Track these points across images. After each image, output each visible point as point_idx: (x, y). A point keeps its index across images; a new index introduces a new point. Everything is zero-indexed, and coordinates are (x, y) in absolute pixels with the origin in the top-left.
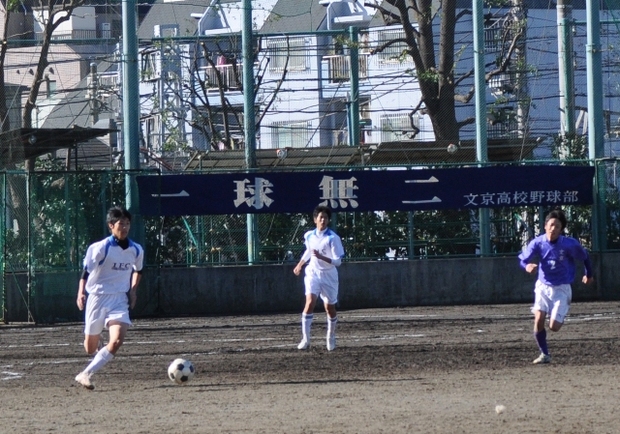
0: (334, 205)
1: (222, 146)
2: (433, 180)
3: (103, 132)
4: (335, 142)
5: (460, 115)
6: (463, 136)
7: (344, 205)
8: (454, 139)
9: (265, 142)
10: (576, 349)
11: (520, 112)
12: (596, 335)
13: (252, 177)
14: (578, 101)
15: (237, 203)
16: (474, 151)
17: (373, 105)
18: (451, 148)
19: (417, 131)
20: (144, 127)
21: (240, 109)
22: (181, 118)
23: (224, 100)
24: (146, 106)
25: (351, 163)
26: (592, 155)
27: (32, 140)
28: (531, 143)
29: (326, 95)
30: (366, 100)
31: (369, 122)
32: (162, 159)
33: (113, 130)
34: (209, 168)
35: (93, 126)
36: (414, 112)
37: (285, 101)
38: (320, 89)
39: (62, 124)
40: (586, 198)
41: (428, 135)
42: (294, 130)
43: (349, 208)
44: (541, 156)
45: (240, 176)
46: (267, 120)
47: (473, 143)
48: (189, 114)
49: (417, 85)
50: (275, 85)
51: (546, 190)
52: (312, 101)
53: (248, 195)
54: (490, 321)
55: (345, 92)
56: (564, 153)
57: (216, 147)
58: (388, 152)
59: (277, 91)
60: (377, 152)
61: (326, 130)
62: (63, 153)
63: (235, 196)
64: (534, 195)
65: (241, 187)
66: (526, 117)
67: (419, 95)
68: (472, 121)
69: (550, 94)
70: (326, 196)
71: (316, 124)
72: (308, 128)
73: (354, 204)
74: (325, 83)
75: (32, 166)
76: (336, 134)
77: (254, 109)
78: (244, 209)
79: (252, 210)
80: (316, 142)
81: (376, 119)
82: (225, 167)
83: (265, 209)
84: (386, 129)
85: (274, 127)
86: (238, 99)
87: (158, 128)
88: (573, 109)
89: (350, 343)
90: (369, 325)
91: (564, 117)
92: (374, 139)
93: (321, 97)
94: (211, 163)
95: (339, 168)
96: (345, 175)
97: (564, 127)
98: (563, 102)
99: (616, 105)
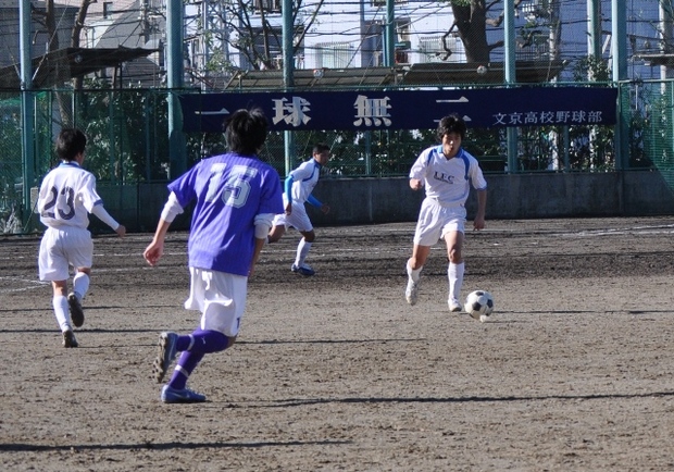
0: (368, 123)
1: (262, 67)
2: (463, 99)
3: (149, 52)
4: (376, 63)
5: (491, 38)
6: (493, 57)
7: (378, 123)
8: (484, 60)
9: (309, 62)
10: (581, 262)
11: (551, 36)
12: (604, 249)
13: (289, 96)
14: (604, 26)
15: (276, 120)
16: (503, 72)
17: (411, 29)
18: (481, 69)
19: (449, 53)
20: (190, 48)
21: (278, 31)
22: (225, 39)
23: (265, 22)
24: (192, 28)
25: (386, 83)
26: (615, 78)
27: (79, 59)
28: (558, 67)
29: (367, 18)
30: (405, 23)
31: (408, 44)
32: (206, 78)
33: (161, 49)
34: (249, 87)
35: (144, 47)
36: (447, 34)
37: (324, 24)
38: (362, 13)
39: (113, 44)
40: (609, 118)
41: (461, 57)
42: (336, 51)
43: (383, 126)
44: (567, 78)
45: (279, 95)
46: (309, 41)
47: (502, 65)
48: (234, 36)
49: (450, 9)
50: (314, 8)
51: (571, 111)
52: (354, 23)
53: (286, 113)
54: (510, 235)
55: (382, 16)
56: (590, 76)
57: (257, 67)
58: (423, 73)
59: (316, 13)
60: (410, 72)
61: (367, 51)
62: (110, 71)
63: (273, 114)
64: (560, 115)
65: (279, 105)
66: (558, 41)
67: (452, 19)
68: (501, 44)
69: (577, 18)
70: (360, 114)
71: (357, 45)
72: (350, 50)
73: (388, 122)
74: (367, 7)
75: (79, 84)
76: (377, 55)
77: (296, 30)
78: (283, 126)
79: (290, 127)
80: (357, 62)
81: (414, 41)
82: (264, 86)
83: (302, 126)
84: (422, 51)
85: (318, 48)
86: (277, 21)
87: (202, 47)
88: (600, 33)
91: (590, 40)
92: (414, 59)
93: (362, 20)
94: (252, 82)
95: (374, 88)
96: (379, 95)
97: (591, 50)
98: (590, 26)
99: (639, 30)
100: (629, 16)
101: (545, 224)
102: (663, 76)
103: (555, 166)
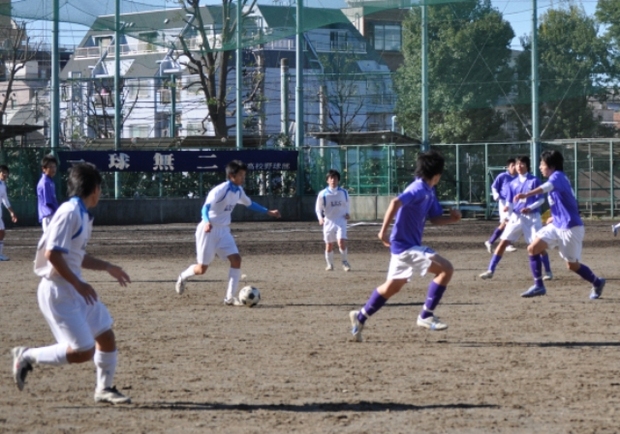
0: (161, 168)
1: (103, 137)
2: (214, 156)
3: (40, 127)
4: (163, 135)
5: (229, 122)
6: (230, 133)
7: (167, 168)
8: (225, 135)
9: (126, 134)
10: (286, 246)
11: (260, 122)
12: (297, 239)
13: (118, 153)
14: (291, 117)
15: (110, 166)
16: (236, 141)
17: (183, 116)
18: (223, 140)
19: (206, 130)
20: (62, 126)
21: (112, 117)
22: (82, 121)
23: (104, 112)
24: (63, 114)
25: (171, 146)
26: (297, 145)
27: (3, 131)
28: (265, 138)
29: (158, 110)
30: (180, 113)
31: (181, 125)
32: (72, 142)
33: (46, 126)
34: (96, 147)
35: (35, 124)
36: (204, 120)
37: (136, 113)
38: (155, 107)
39: (19, 123)
40: (293, 167)
41: (211, 132)
42: (141, 128)
43: (169, 170)
44: (269, 145)
45: (112, 152)
46: (127, 123)
47: (235, 137)
48: (86, 119)
49: (206, 106)
50: (131, 105)
51: (273, 163)
52: (151, 113)
53: (116, 162)
54: (241, 231)
55: (168, 109)
56: (282, 145)
57: (100, 137)
58: (190, 141)
59: (132, 108)
60: (185, 141)
61: (158, 129)
62: (19, 138)
63: (109, 162)
64: (267, 165)
65: (112, 158)
66: (263, 125)
67: (207, 112)
68: (234, 126)
69: (276, 112)
70: (157, 163)
71: (153, 125)
72: (148, 127)
73: (172, 168)
74: (158, 104)
76: (163, 131)
77: (120, 117)
78: (114, 169)
79: (118, 170)
80: (152, 135)
81: (184, 124)
82: (103, 147)
83: (125, 169)
84: (189, 129)
85: (131, 126)
86: (112, 111)
87: (69, 126)
88: (288, 121)
89: (167, 241)
90: (178, 232)
91: (283, 125)
92: (183, 134)
93: (156, 112)
94: (97, 145)
95: (164, 149)
96: (168, 153)
97: (283, 130)
98: (282, 117)
99: (310, 119)
100: (305, 111)
101: (260, 225)
102: (321, 144)
103: (261, 194)
